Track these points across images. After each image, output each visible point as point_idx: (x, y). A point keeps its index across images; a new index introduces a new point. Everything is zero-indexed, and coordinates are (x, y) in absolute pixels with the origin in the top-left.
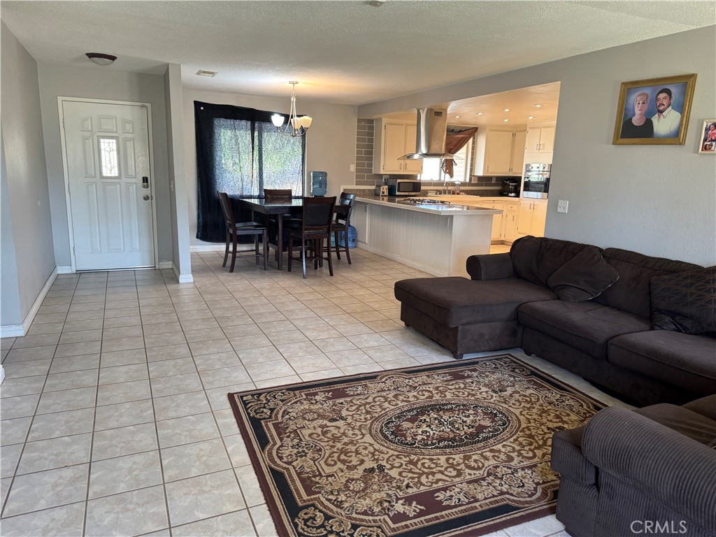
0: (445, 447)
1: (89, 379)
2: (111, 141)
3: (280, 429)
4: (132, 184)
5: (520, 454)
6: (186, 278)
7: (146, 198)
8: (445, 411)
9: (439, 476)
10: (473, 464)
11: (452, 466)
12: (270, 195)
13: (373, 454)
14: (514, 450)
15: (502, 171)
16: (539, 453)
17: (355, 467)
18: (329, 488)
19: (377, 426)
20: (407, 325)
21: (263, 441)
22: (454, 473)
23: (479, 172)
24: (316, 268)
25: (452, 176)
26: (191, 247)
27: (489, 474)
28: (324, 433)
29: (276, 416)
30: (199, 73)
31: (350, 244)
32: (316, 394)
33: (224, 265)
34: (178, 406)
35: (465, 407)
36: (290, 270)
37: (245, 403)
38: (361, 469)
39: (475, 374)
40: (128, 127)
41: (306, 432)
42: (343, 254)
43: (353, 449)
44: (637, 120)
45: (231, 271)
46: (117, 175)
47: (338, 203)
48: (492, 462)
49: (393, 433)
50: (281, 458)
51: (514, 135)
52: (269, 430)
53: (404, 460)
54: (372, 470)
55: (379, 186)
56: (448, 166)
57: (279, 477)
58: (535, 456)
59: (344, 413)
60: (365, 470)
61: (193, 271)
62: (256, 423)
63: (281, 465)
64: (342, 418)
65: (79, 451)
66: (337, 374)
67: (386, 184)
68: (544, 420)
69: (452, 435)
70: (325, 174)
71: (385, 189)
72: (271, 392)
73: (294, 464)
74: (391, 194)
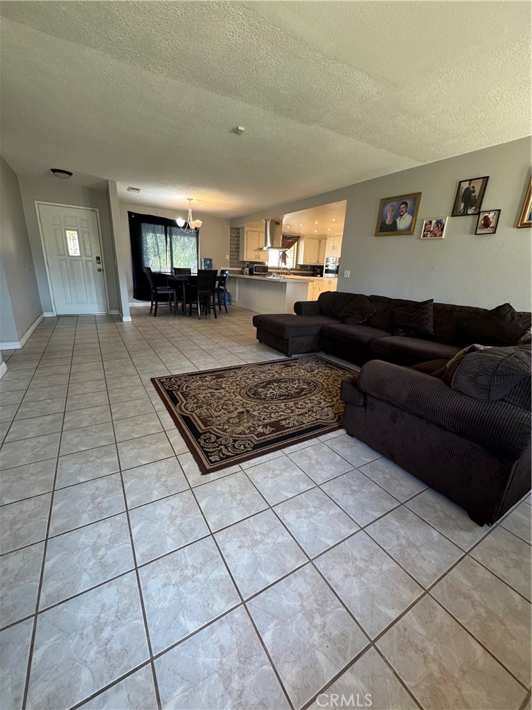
0: (284, 399)
1: (65, 370)
2: (73, 232)
3: (185, 395)
4: (89, 261)
5: (325, 401)
6: (127, 319)
7: (100, 270)
8: (282, 382)
9: (281, 413)
10: (300, 406)
11: (288, 408)
12: (177, 271)
13: (243, 405)
14: (321, 399)
15: (313, 262)
16: (335, 399)
17: (233, 411)
18: (218, 423)
19: (243, 391)
20: (260, 342)
21: (175, 401)
22: (290, 411)
23: (301, 262)
24: (206, 314)
25: (285, 264)
26: (129, 303)
27: (309, 411)
28: (212, 396)
29: (182, 388)
30: (128, 190)
31: (227, 303)
32: (206, 377)
33: (151, 313)
34: (122, 382)
35: (293, 380)
36: (191, 315)
37: (162, 383)
38: (236, 412)
39: (297, 364)
40: (85, 224)
41: (201, 396)
42: (223, 307)
43: (231, 403)
44: (388, 222)
45: (155, 316)
46: (79, 255)
47: (219, 274)
48: (310, 405)
49: (253, 394)
50: (187, 410)
51: (320, 241)
52: (178, 395)
53: (261, 407)
54: (243, 412)
55: (243, 269)
56: (284, 257)
57: (186, 419)
58: (333, 401)
59: (223, 386)
60: (239, 413)
61: (131, 316)
62: (170, 393)
63: (187, 413)
64: (222, 388)
65: (58, 406)
66: (219, 367)
67: (247, 267)
68: (336, 384)
69: (287, 394)
70: (211, 260)
71: (247, 270)
72: (178, 377)
73: (196, 412)
74: (251, 273)
